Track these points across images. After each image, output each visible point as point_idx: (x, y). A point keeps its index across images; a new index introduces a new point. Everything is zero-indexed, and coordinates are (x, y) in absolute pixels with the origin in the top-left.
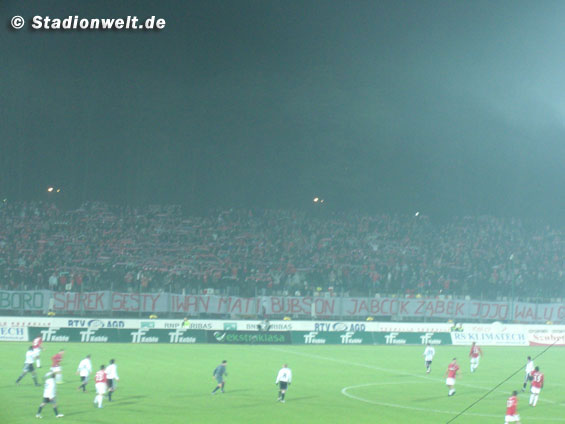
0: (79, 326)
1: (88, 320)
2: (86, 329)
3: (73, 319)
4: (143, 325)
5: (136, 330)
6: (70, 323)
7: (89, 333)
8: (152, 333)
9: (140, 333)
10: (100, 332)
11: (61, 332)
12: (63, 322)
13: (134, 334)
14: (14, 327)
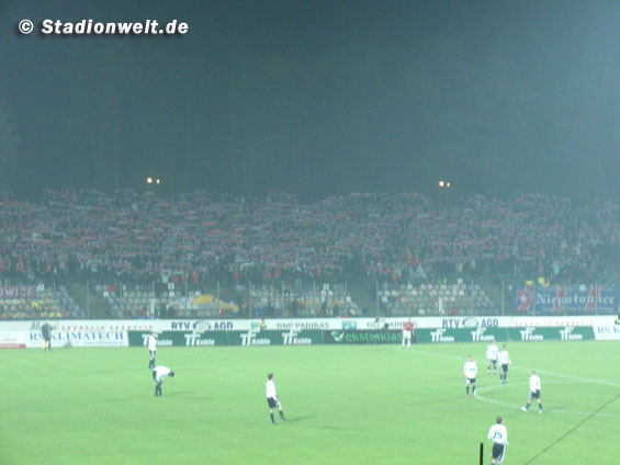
0: (184, 328)
1: (192, 322)
2: (191, 332)
3: (177, 321)
4: (253, 326)
5: (246, 332)
6: (174, 325)
7: (194, 336)
9: (250, 336)
10: (206, 335)
11: (163, 336)
12: (165, 325)
13: (244, 336)
14: (112, 331)
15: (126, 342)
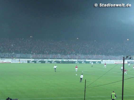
0: (36, 60)
1: (38, 59)
2: (37, 61)
3: (35, 59)
4: (47, 60)
5: (46, 61)
6: (35, 60)
7: (38, 62)
8: (49, 62)
9: (47, 62)
10: (40, 61)
11: (33, 61)
12: (33, 60)
13: (46, 62)
14: (25, 61)
15: (27, 62)
